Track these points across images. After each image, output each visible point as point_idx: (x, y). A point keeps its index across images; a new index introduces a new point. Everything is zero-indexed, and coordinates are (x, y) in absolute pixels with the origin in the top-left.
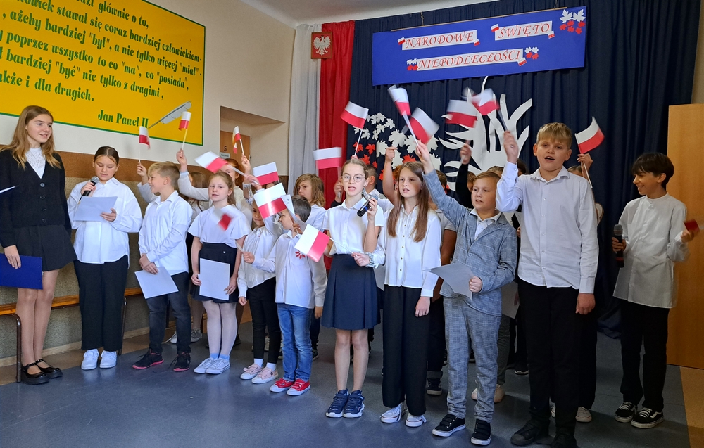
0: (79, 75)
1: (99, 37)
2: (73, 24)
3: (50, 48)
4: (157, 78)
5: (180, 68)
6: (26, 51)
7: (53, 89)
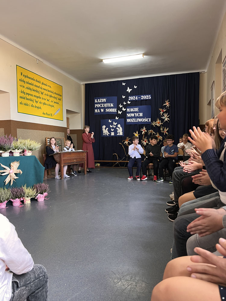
0: (39, 102)
1: (42, 92)
2: (37, 89)
3: (33, 96)
4: (53, 102)
5: (58, 99)
6: (29, 97)
7: (34, 107)
